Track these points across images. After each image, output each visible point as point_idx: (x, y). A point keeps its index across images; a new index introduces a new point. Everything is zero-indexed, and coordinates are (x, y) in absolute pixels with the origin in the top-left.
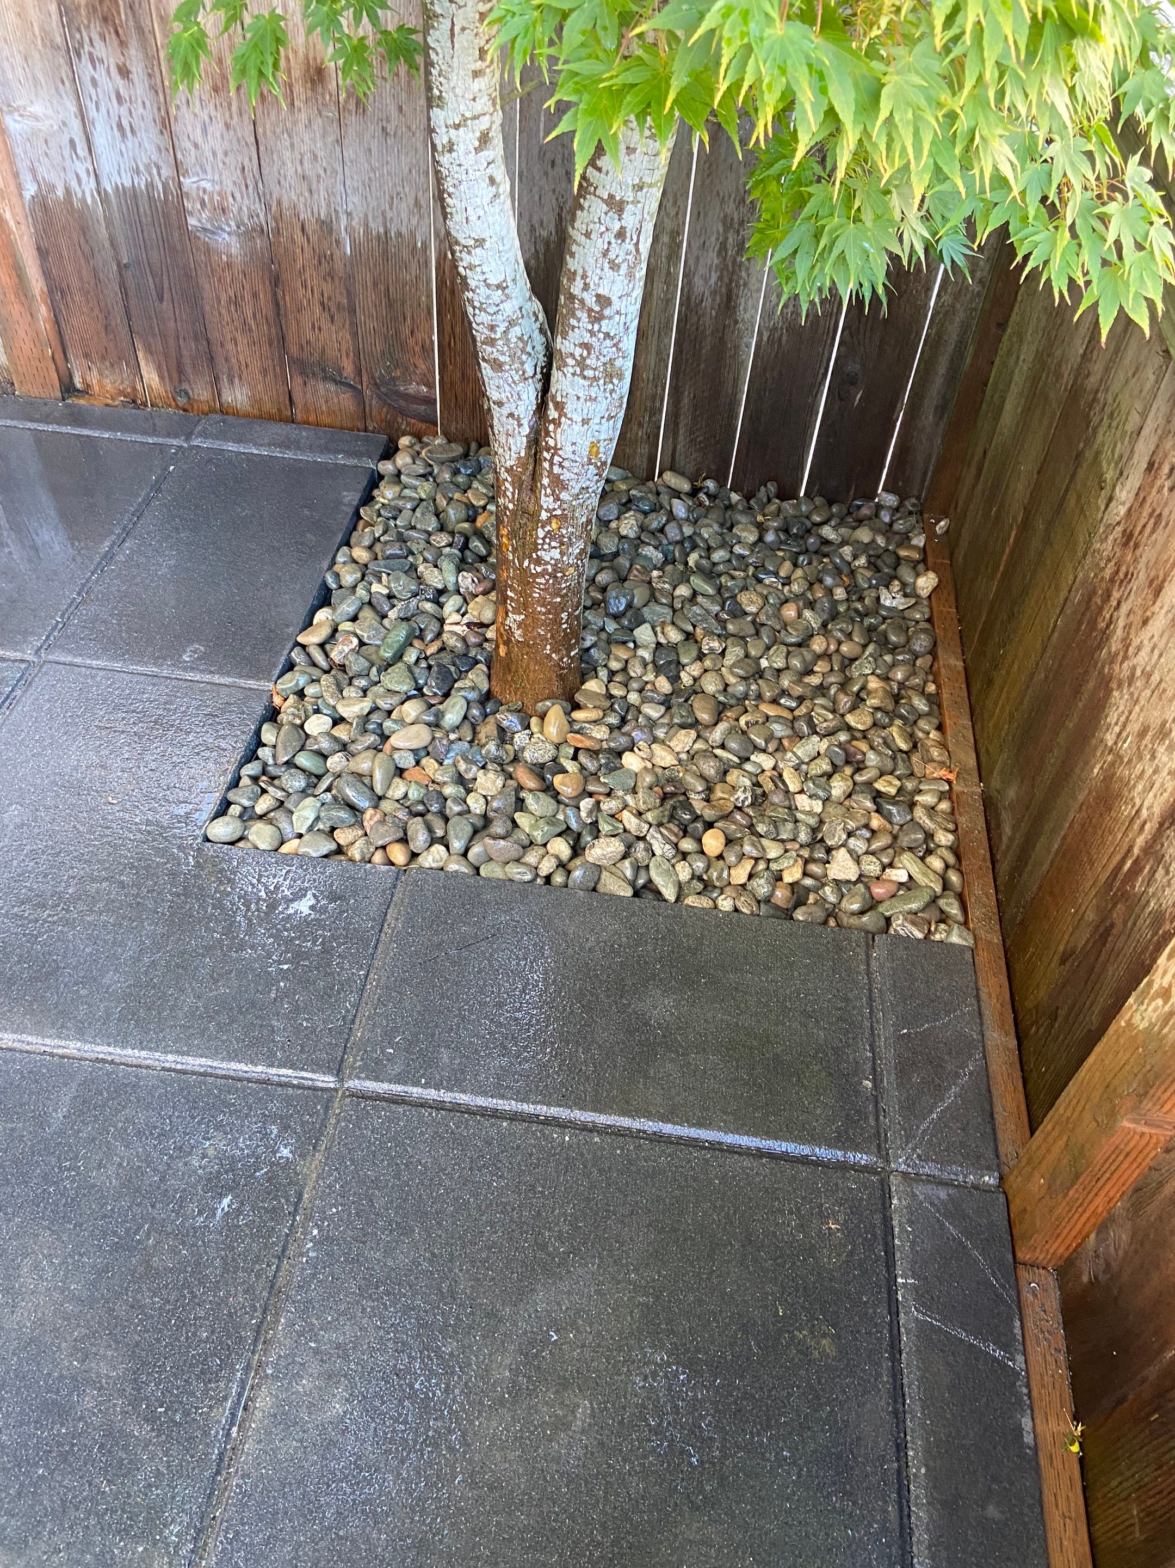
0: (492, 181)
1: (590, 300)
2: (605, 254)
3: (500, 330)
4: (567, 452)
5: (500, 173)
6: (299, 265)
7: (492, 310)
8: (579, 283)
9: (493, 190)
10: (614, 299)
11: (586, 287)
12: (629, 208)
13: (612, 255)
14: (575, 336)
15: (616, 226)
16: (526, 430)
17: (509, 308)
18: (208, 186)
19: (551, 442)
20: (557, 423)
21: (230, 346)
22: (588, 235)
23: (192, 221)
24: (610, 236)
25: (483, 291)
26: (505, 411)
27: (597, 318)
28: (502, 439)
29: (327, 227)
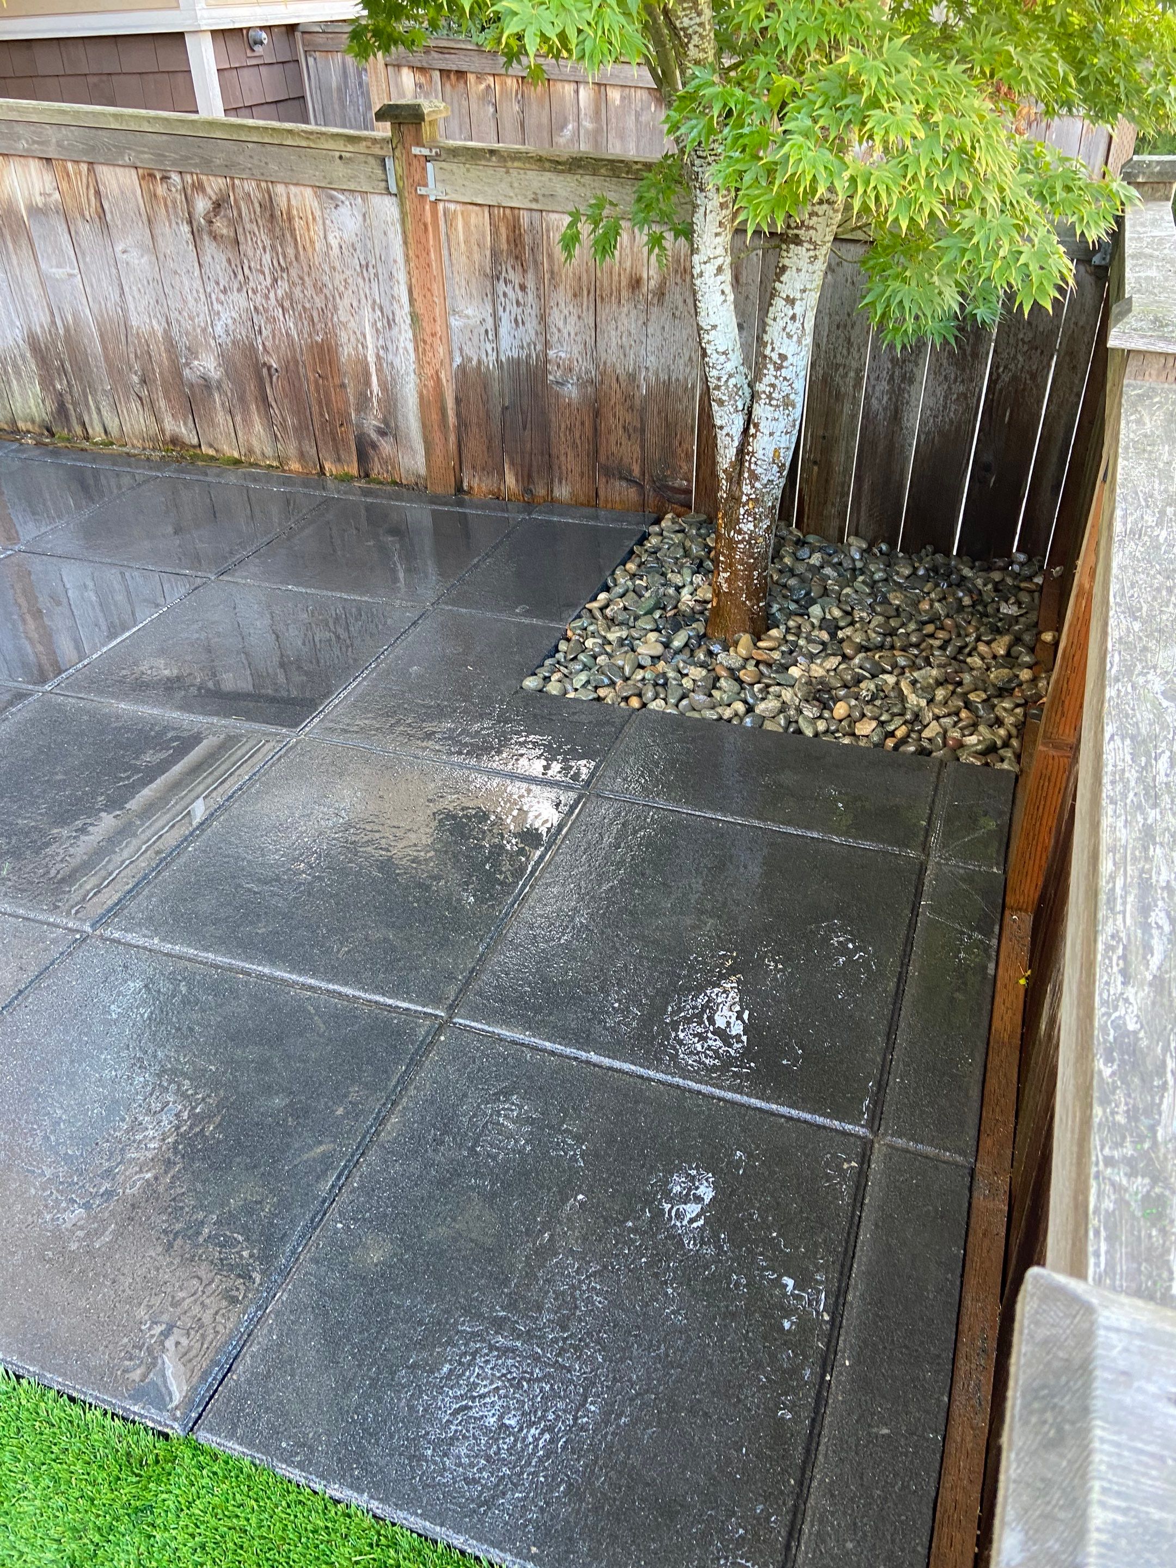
0: (723, 292)
1: (775, 357)
2: (784, 329)
3: (723, 380)
4: (759, 455)
5: (728, 289)
6: (612, 403)
7: (719, 367)
8: (769, 348)
9: (723, 298)
10: (789, 356)
11: (773, 350)
12: (798, 303)
13: (788, 330)
14: (766, 380)
15: (790, 313)
16: (736, 444)
17: (729, 367)
18: (563, 355)
19: (750, 449)
20: (754, 436)
21: (563, 458)
22: (775, 320)
23: (551, 377)
24: (787, 319)
25: (715, 356)
26: (724, 432)
27: (779, 368)
28: (722, 451)
29: (632, 377)
